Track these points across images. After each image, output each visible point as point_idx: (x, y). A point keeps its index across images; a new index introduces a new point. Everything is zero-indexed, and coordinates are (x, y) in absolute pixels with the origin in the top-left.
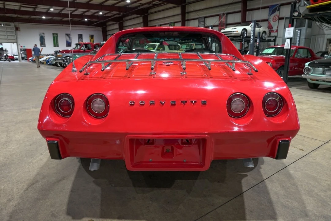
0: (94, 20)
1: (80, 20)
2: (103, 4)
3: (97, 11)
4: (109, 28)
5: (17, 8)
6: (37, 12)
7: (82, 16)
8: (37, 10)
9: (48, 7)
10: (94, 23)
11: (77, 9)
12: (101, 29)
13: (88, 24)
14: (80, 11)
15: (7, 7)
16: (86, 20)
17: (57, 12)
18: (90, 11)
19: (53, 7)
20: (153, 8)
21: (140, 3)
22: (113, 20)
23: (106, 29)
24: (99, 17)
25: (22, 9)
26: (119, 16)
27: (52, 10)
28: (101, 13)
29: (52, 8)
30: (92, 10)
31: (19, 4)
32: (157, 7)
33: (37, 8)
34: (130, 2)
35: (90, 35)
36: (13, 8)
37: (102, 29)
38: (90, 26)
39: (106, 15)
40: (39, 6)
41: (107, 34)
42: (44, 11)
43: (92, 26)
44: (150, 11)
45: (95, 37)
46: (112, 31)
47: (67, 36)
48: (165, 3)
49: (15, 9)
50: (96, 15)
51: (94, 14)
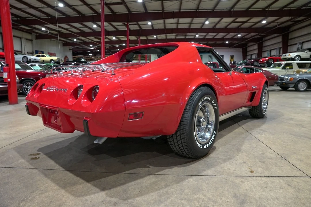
0: (235, 42)
1: (222, 43)
2: (240, 27)
3: (235, 34)
4: (249, 49)
5: (174, 37)
6: (187, 39)
7: (223, 39)
8: (187, 37)
9: (194, 34)
10: (234, 45)
11: (218, 34)
12: (241, 50)
13: (230, 46)
14: (221, 35)
15: (168, 38)
16: (227, 42)
17: (202, 37)
18: (230, 34)
19: (199, 34)
20: (296, 25)
21: (278, 22)
22: (252, 41)
23: (247, 50)
24: (238, 39)
25: (178, 38)
26: (259, 37)
27: (197, 36)
28: (239, 35)
29: (197, 34)
30: (231, 34)
31: (174, 34)
32: (300, 23)
33: (187, 35)
34: (266, 22)
35: (230, 56)
36: (171, 38)
37: (243, 49)
38: (231, 48)
39: (246, 37)
40: (188, 34)
41: (247, 54)
42: (192, 37)
43: (233, 47)
44: (291, 29)
45: (235, 57)
46: (252, 51)
47: (210, 58)
48: (308, 18)
49: (173, 38)
50: (236, 37)
51: (234, 36)
